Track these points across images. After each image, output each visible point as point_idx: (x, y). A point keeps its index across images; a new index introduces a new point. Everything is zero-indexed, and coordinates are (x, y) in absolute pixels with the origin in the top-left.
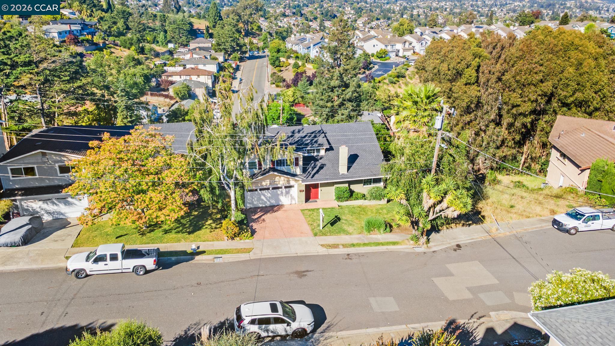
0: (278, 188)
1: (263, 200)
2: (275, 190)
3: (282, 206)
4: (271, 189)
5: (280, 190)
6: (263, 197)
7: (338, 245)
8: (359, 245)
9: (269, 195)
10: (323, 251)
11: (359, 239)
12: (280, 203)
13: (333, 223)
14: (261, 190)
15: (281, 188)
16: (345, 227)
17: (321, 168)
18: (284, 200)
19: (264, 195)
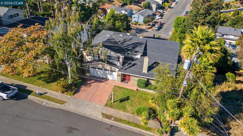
0: (107, 70)
1: (98, 74)
2: (105, 71)
3: (108, 79)
4: (103, 69)
5: (108, 71)
6: (99, 73)
7: (112, 117)
8: (124, 121)
9: (102, 73)
10: (100, 117)
11: (129, 117)
12: (108, 78)
13: (122, 101)
14: (98, 69)
15: (109, 70)
16: (127, 106)
17: (134, 65)
18: (110, 77)
19: (100, 72)
